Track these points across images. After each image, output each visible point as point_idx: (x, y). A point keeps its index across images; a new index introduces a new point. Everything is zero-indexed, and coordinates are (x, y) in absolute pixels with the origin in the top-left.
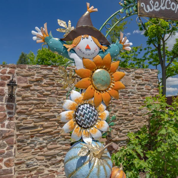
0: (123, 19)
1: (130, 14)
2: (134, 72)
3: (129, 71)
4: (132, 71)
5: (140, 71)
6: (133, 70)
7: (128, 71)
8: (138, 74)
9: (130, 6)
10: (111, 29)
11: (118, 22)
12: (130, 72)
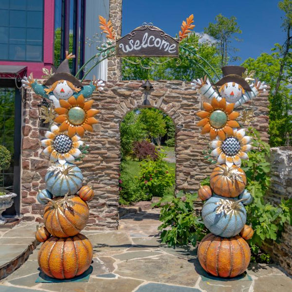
1: (108, 56)
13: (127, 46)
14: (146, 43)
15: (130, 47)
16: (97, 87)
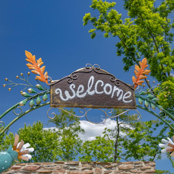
0: (25, 114)
1: (37, 105)
2: (117, 168)
3: (110, 166)
4: (114, 167)
5: (127, 165)
6: (116, 164)
7: (108, 166)
8: (123, 170)
9: (38, 95)
10: (4, 130)
11: (17, 118)
12: (111, 168)
13: (67, 93)
14: (93, 89)
15: (71, 94)
16: (21, 154)
